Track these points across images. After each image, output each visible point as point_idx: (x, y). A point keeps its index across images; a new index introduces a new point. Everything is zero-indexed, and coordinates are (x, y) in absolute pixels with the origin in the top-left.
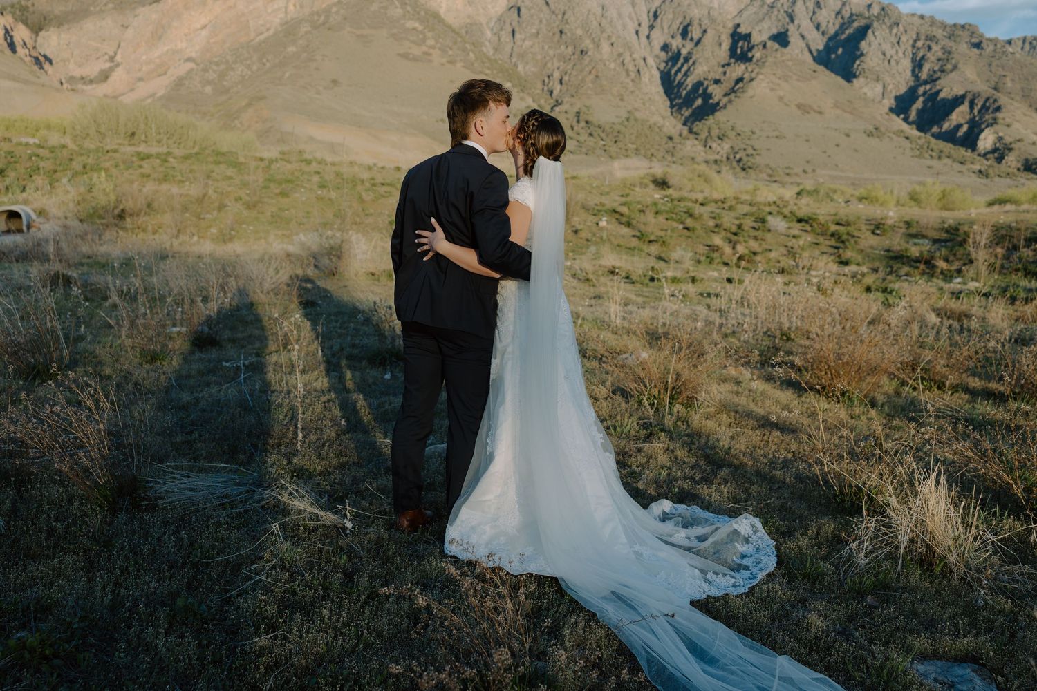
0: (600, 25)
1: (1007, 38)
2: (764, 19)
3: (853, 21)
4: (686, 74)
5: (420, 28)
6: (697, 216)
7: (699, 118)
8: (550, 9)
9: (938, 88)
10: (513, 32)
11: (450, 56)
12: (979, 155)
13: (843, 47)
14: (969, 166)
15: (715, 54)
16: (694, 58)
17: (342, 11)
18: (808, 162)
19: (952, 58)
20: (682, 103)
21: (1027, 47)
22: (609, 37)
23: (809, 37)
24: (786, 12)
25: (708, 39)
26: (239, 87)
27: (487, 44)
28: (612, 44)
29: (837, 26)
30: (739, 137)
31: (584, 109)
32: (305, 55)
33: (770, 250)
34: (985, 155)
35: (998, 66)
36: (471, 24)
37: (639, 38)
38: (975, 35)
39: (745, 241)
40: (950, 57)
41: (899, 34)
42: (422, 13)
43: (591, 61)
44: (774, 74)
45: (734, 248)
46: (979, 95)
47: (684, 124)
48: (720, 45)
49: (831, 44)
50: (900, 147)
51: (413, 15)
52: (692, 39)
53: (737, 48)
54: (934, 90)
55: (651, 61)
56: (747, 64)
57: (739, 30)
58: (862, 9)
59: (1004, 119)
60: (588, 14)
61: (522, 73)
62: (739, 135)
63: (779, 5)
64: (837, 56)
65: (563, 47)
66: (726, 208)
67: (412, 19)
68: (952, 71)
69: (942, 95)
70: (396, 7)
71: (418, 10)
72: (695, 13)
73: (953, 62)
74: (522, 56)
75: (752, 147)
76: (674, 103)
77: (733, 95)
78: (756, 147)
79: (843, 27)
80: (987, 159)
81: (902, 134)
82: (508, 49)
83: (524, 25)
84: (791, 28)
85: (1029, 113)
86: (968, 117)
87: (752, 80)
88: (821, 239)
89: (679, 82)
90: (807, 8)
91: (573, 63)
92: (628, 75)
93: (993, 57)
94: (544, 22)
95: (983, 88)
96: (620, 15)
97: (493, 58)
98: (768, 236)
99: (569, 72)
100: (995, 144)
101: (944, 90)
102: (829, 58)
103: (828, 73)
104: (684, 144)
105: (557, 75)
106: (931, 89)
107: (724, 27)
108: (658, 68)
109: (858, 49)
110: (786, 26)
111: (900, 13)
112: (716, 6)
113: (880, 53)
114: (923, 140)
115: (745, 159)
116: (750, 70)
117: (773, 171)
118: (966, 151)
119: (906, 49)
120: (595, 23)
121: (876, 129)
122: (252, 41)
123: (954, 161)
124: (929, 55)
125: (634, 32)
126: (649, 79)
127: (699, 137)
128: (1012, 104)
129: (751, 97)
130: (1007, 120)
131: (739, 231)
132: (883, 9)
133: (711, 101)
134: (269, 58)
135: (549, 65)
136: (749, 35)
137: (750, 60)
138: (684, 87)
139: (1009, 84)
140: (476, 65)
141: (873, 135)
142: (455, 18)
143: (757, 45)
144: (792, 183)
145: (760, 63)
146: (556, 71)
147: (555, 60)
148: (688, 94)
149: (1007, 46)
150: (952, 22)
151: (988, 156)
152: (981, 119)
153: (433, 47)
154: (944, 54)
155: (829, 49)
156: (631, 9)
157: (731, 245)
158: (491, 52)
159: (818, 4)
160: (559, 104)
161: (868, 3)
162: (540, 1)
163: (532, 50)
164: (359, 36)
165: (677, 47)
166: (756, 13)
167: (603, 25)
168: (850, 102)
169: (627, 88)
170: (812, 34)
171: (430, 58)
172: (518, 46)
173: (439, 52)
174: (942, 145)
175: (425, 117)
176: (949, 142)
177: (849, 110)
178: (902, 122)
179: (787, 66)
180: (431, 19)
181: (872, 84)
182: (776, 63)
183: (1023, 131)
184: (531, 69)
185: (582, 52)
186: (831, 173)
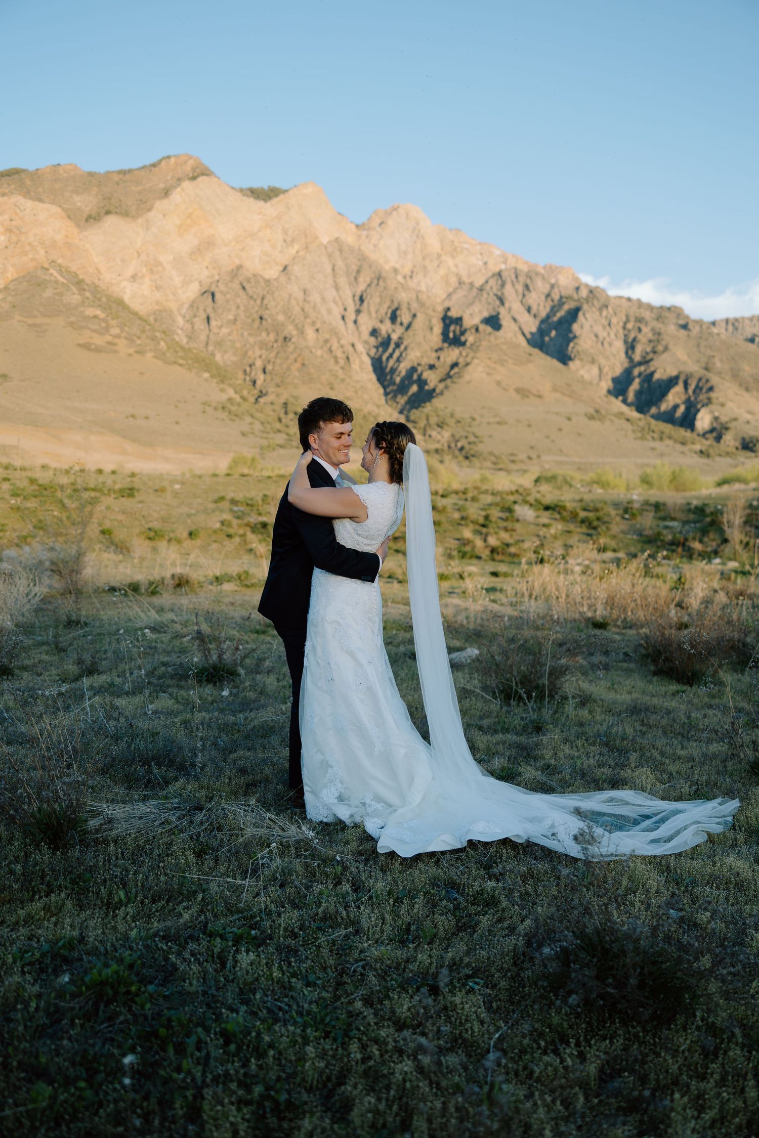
0: (303, 310)
1: (711, 319)
2: (473, 302)
3: (563, 304)
4: (398, 360)
5: (102, 315)
6: (441, 508)
7: (416, 405)
8: (247, 294)
9: (652, 369)
10: (208, 318)
11: (138, 346)
12: (699, 435)
13: (556, 329)
14: (690, 446)
15: (427, 338)
16: (405, 343)
17: (10, 298)
18: (532, 448)
19: (663, 340)
20: (396, 390)
21: (730, 328)
22: (314, 323)
23: (521, 319)
24: (496, 295)
25: (419, 324)
27: (180, 332)
28: (317, 330)
29: (548, 309)
30: (459, 425)
31: (291, 400)
33: (523, 541)
34: (704, 435)
35: (705, 346)
36: (161, 311)
37: (345, 324)
38: (681, 317)
39: (496, 533)
40: (661, 338)
41: (609, 316)
42: (104, 299)
43: (296, 348)
44: (490, 358)
45: (485, 541)
46: (692, 376)
47: (401, 412)
48: (431, 329)
49: (543, 326)
50: (622, 430)
51: (94, 302)
52: (401, 324)
53: (448, 332)
54: (648, 372)
55: (360, 347)
56: (461, 348)
57: (449, 314)
58: (570, 292)
59: (717, 398)
60: (289, 299)
61: (221, 363)
62: (459, 422)
63: (488, 288)
64: (551, 339)
65: (264, 334)
66: (469, 499)
67: (93, 306)
68: (663, 352)
69: (656, 376)
70: (74, 294)
71: (98, 296)
72: (403, 297)
73: (664, 343)
74: (219, 344)
75: (474, 434)
76: (388, 390)
77: (449, 381)
78: (478, 434)
79: (554, 310)
80: (707, 439)
81: (623, 416)
82: (203, 337)
83: (220, 311)
84: (503, 312)
85: (740, 392)
86: (684, 397)
87: (467, 364)
88: (572, 527)
89: (392, 369)
90: (516, 291)
91: (276, 351)
92: (337, 362)
93: (700, 338)
94: (242, 308)
95: (694, 368)
96: (323, 299)
97: (187, 346)
98: (518, 526)
99: (273, 360)
100: (712, 423)
101: (658, 371)
102: (543, 341)
103: (542, 355)
105: (259, 364)
106: (645, 370)
107: (434, 311)
108: (368, 354)
109: (570, 331)
110: (497, 309)
111: (608, 297)
112: (423, 288)
113: (593, 335)
114: (644, 422)
115: (467, 447)
116: (464, 354)
117: (497, 458)
118: (686, 431)
119: (617, 331)
120: (297, 309)
121: (597, 412)
123: (676, 441)
124: (640, 336)
125: (339, 317)
126: (360, 367)
127: (417, 426)
128: (723, 384)
129: (469, 382)
130: (720, 399)
131: (487, 523)
132: (591, 292)
133: (427, 388)
135: (250, 353)
136: (460, 319)
137: (464, 344)
138: (397, 373)
139: (718, 364)
140: (168, 355)
141: (594, 418)
142: (141, 304)
143: (470, 329)
144: (517, 471)
145: (474, 347)
146: (258, 359)
147: (256, 348)
148: (402, 381)
149: (712, 327)
150: (658, 305)
151: (708, 436)
152: (696, 399)
153: (118, 336)
154: (654, 335)
155: (542, 332)
156: (335, 293)
157: (483, 536)
158: (185, 341)
159: (527, 287)
160: (265, 395)
161: (577, 285)
162: (236, 285)
163: (231, 338)
164: (31, 326)
165: (387, 332)
166: (465, 296)
167: (306, 310)
168: (568, 385)
169: (336, 377)
170: (524, 317)
171: (116, 348)
172: (214, 333)
173: (125, 342)
174: (662, 426)
175: (113, 413)
176: (668, 423)
177: (569, 393)
178: (621, 403)
179: (502, 350)
180: (114, 306)
181: (588, 367)
182: (490, 347)
183: (736, 410)
184: (231, 358)
185: (285, 339)
186: (556, 458)
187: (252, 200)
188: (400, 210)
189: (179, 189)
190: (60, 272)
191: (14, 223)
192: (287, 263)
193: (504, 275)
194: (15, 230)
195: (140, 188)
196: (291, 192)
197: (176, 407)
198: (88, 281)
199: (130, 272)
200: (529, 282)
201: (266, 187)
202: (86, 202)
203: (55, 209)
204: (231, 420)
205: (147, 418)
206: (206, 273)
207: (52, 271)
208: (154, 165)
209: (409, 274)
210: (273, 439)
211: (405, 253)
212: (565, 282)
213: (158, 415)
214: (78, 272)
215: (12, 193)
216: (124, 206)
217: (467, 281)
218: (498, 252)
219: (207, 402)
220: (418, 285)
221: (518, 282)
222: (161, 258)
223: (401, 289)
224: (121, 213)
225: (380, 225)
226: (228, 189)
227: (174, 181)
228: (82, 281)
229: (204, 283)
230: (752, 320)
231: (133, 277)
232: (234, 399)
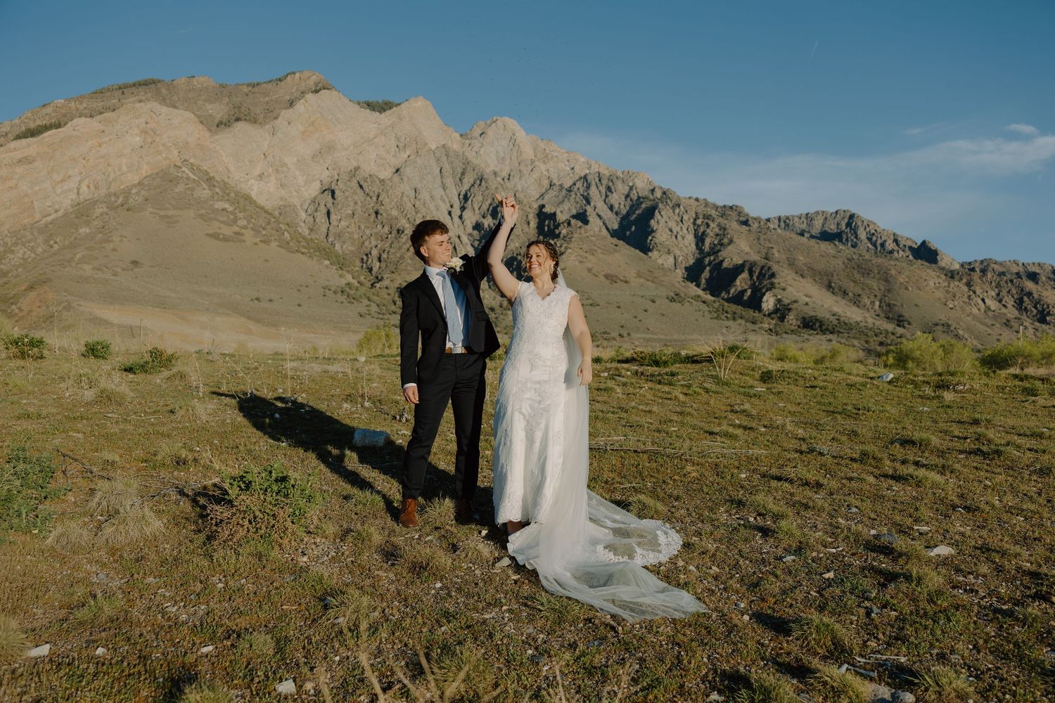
0: (414, 206)
1: (766, 217)
2: (564, 201)
3: (641, 203)
5: (231, 209)
8: (364, 192)
9: (720, 258)
10: (328, 213)
11: (266, 235)
12: (764, 315)
13: (635, 225)
14: (760, 325)
15: (525, 231)
17: (143, 192)
18: (622, 327)
19: (727, 234)
21: (782, 224)
23: (604, 217)
24: (582, 195)
26: (20, 270)
29: (628, 208)
32: (101, 235)
34: (769, 315)
35: (765, 240)
36: (285, 206)
37: (452, 218)
38: (741, 215)
40: (725, 233)
41: (681, 213)
42: (232, 195)
44: (581, 249)
46: (755, 265)
48: (529, 223)
49: (624, 223)
50: (700, 311)
51: (223, 196)
53: (544, 226)
54: (717, 261)
57: (543, 210)
58: (647, 193)
59: (779, 283)
60: (402, 196)
61: (340, 251)
63: (576, 189)
64: (631, 232)
65: (379, 227)
67: (221, 200)
68: (729, 244)
69: (725, 265)
70: (204, 189)
71: (227, 191)
73: (729, 236)
74: (339, 236)
79: (635, 205)
80: (772, 319)
81: (699, 300)
82: (324, 230)
83: (339, 207)
84: (589, 209)
85: (797, 278)
86: (749, 283)
90: (600, 192)
91: (390, 242)
93: (759, 232)
94: (359, 202)
95: (755, 257)
96: (432, 197)
97: (309, 237)
99: (387, 250)
100: (776, 305)
101: (726, 260)
102: (625, 234)
103: (627, 246)
104: (506, 315)
105: (375, 252)
106: (714, 260)
107: (530, 207)
109: (649, 226)
110: (584, 207)
111: (678, 197)
112: (520, 189)
113: (667, 230)
114: (718, 304)
118: (754, 312)
119: (689, 226)
120: (409, 205)
121: (676, 295)
122: (38, 222)
123: (747, 321)
124: (708, 231)
128: (783, 271)
130: (782, 284)
132: (664, 193)
134: (58, 240)
135: (367, 243)
136: (554, 214)
137: (558, 236)
139: (777, 255)
140: (291, 244)
141: (674, 301)
142: (267, 200)
143: (562, 223)
145: (567, 239)
146: (374, 248)
147: (372, 239)
149: (768, 223)
150: (722, 205)
151: (772, 316)
152: (760, 284)
153: (245, 227)
154: (720, 230)
155: (623, 227)
156: (443, 192)
158: (307, 232)
159: (609, 189)
160: (380, 280)
161: (652, 188)
162: (354, 184)
163: (349, 230)
164: (162, 217)
165: (489, 225)
166: (556, 196)
167: (417, 206)
168: (651, 272)
170: (607, 214)
171: (243, 238)
172: (334, 226)
173: (252, 232)
174: (734, 307)
175: (238, 296)
176: (738, 305)
177: (651, 279)
178: (696, 288)
179: (591, 241)
180: (242, 200)
181: (665, 256)
182: (581, 238)
183: (796, 293)
184: (349, 247)
185: (398, 231)
186: (644, 336)
187: (368, 110)
188: (497, 122)
189: (302, 101)
190: (192, 170)
191: (148, 126)
192: (400, 166)
193: (589, 178)
194: (150, 132)
195: (267, 99)
196: (403, 105)
197: (298, 290)
198: (218, 177)
199: (257, 172)
200: (610, 184)
201: (380, 101)
202: (218, 110)
203: (188, 114)
204: (349, 302)
205: (271, 300)
206: (327, 173)
207: (184, 169)
208: (280, 80)
209: (507, 176)
211: (503, 159)
212: (641, 186)
213: (281, 298)
214: (209, 171)
215: (149, 100)
216: (252, 114)
217: (557, 183)
218: (582, 160)
219: (327, 286)
220: (515, 185)
221: (602, 185)
222: (286, 160)
223: (500, 189)
224: (250, 120)
225: (481, 135)
226: (347, 101)
227: (299, 93)
228: (212, 178)
229: (325, 182)
230: (800, 218)
231: (260, 176)
232: (352, 284)
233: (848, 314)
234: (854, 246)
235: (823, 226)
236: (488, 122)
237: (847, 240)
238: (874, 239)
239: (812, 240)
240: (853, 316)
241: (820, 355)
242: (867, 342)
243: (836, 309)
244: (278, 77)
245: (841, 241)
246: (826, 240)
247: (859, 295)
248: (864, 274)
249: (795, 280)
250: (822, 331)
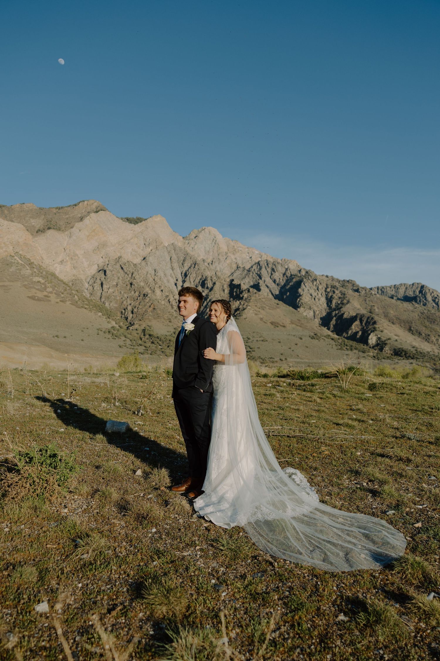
1: (370, 287)
2: (245, 277)
3: (293, 278)
5: (43, 281)
8: (124, 271)
9: (342, 312)
10: (102, 284)
11: (62, 297)
12: (370, 347)
13: (289, 292)
14: (368, 353)
15: (221, 295)
16: (210, 298)
18: (282, 354)
19: (346, 297)
21: (380, 291)
22: (160, 287)
23: (270, 287)
24: (257, 274)
25: (217, 287)
28: (162, 291)
29: (285, 281)
31: (148, 328)
34: (373, 347)
35: (369, 301)
36: (76, 280)
37: (177, 287)
38: (354, 285)
40: (345, 296)
41: (317, 285)
42: (44, 273)
43: (150, 300)
44: (256, 306)
46: (364, 316)
48: (224, 290)
49: (283, 290)
50: (330, 344)
51: (38, 274)
52: (207, 288)
53: (233, 292)
54: (340, 314)
56: (240, 301)
57: (233, 283)
58: (296, 272)
59: (379, 328)
60: (147, 274)
61: (108, 307)
63: (253, 270)
65: (133, 292)
67: (37, 276)
68: (347, 303)
69: (345, 316)
70: (27, 269)
71: (41, 271)
72: (208, 274)
73: (347, 299)
74: (108, 298)
75: (249, 347)
78: (251, 347)
79: (288, 282)
80: (375, 350)
81: (330, 337)
82: (99, 294)
83: (109, 280)
84: (261, 282)
85: (390, 325)
86: (360, 327)
87: (244, 309)
90: (268, 272)
91: (139, 302)
92: (172, 308)
93: (366, 296)
94: (120, 278)
95: (363, 311)
96: (165, 275)
97: (90, 299)
99: (137, 306)
100: (377, 341)
101: (346, 313)
102: (283, 297)
103: (284, 305)
105: (130, 308)
106: (338, 313)
107: (225, 281)
109: (298, 293)
110: (258, 281)
111: (316, 274)
112: (218, 269)
113: (309, 295)
114: (341, 340)
116: (242, 304)
118: (364, 345)
119: (322, 292)
120: (151, 280)
121: (315, 335)
123: (359, 351)
124: (334, 295)
125: (174, 284)
128: (381, 320)
129: (245, 319)
130: (380, 328)
132: (307, 272)
135: (125, 302)
136: (240, 285)
137: (242, 298)
139: (377, 310)
140: (79, 303)
141: (314, 338)
142: (65, 276)
143: (245, 291)
145: (247, 300)
146: (129, 305)
147: (128, 300)
149: (371, 291)
150: (343, 280)
151: (375, 348)
152: (367, 328)
153: (51, 293)
154: (341, 295)
155: (282, 293)
156: (172, 272)
158: (88, 295)
160: (132, 325)
161: (299, 269)
162: (118, 267)
163: (114, 294)
164: (1, 286)
166: (241, 274)
167: (155, 280)
168: (299, 320)
169: (173, 316)
170: (272, 285)
171: (49, 299)
172: (105, 292)
173: (55, 295)
174: (351, 343)
175: (45, 335)
176: (353, 341)
177: (299, 325)
178: (327, 330)
179: (262, 301)
180: (50, 276)
181: (307, 311)
182: (256, 300)
183: (389, 334)
184: (114, 305)
185: (144, 295)
186: (296, 360)
187: (127, 223)
188: (206, 230)
189: (88, 217)
190: (21, 258)
192: (146, 256)
193: (261, 263)
195: (67, 216)
196: (148, 220)
197: (82, 331)
198: (36, 263)
199: (60, 259)
200: (274, 267)
201: (135, 218)
202: (38, 223)
203: (20, 226)
204: (113, 338)
205: (65, 337)
206: (102, 260)
207: (16, 257)
208: (75, 205)
209: (211, 262)
210: (137, 349)
211: (208, 252)
212: (293, 268)
213: (72, 336)
214: (31, 259)
216: (58, 225)
217: (242, 266)
218: (257, 252)
219: (100, 329)
220: (216, 267)
221: (269, 267)
222: (77, 252)
223: (207, 270)
224: (56, 229)
225: (195, 237)
226: (115, 217)
227: (86, 213)
228: (33, 263)
229: (100, 265)
230: (391, 288)
231: (61, 262)
232: (115, 327)
233: (422, 347)
234: (425, 305)
235: (405, 292)
236: (200, 230)
237: (420, 301)
238: (437, 300)
239: (398, 301)
240: (425, 348)
241: (406, 373)
242: (435, 364)
243: (414, 344)
244: (74, 203)
245: (416, 302)
246: (407, 301)
247: (429, 335)
248: (431, 322)
249: (389, 326)
250: (406, 357)
